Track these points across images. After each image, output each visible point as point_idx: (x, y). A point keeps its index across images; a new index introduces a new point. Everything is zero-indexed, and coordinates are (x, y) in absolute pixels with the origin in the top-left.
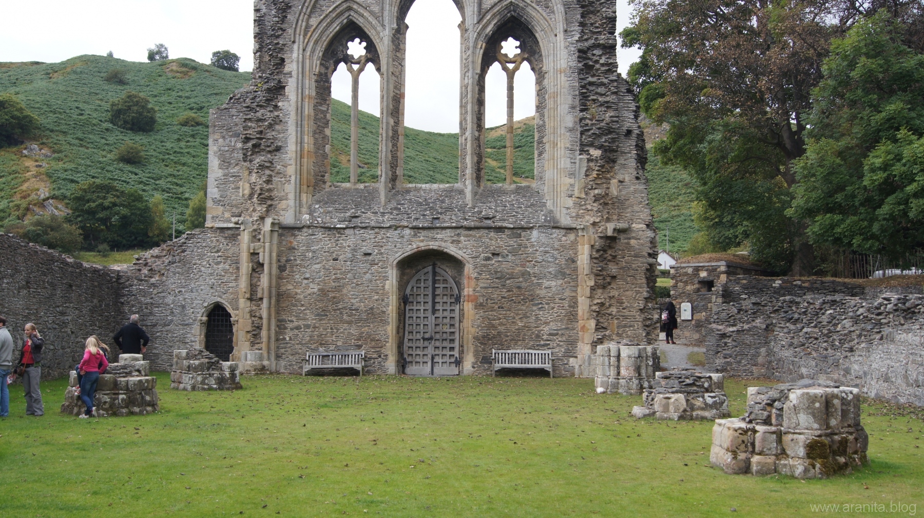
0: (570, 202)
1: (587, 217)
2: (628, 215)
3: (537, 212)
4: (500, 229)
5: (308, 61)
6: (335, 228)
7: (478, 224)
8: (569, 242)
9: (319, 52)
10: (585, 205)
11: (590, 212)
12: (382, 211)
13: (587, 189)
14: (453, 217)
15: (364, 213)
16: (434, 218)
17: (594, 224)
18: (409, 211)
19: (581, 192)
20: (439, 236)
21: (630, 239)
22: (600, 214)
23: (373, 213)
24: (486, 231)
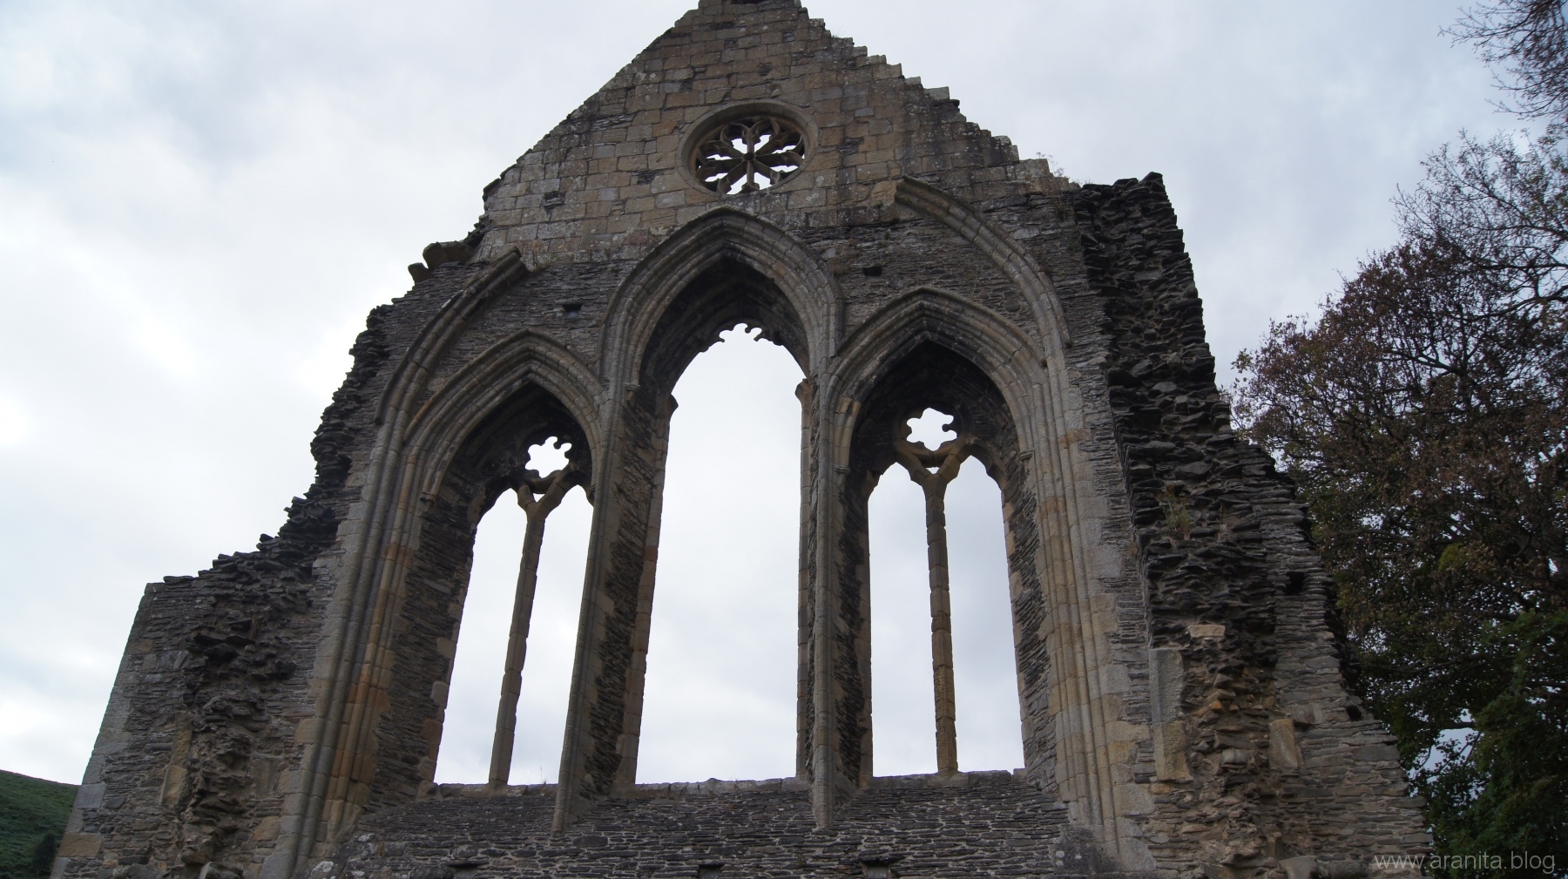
0: (1144, 799)
3: (1036, 837)
5: (409, 468)
9: (444, 452)
10: (1196, 804)
11: (1217, 828)
12: (548, 846)
13: (1195, 753)
15: (493, 854)
16: (702, 867)
17: (1239, 864)
18: (631, 849)
19: (1175, 764)
22: (1252, 828)
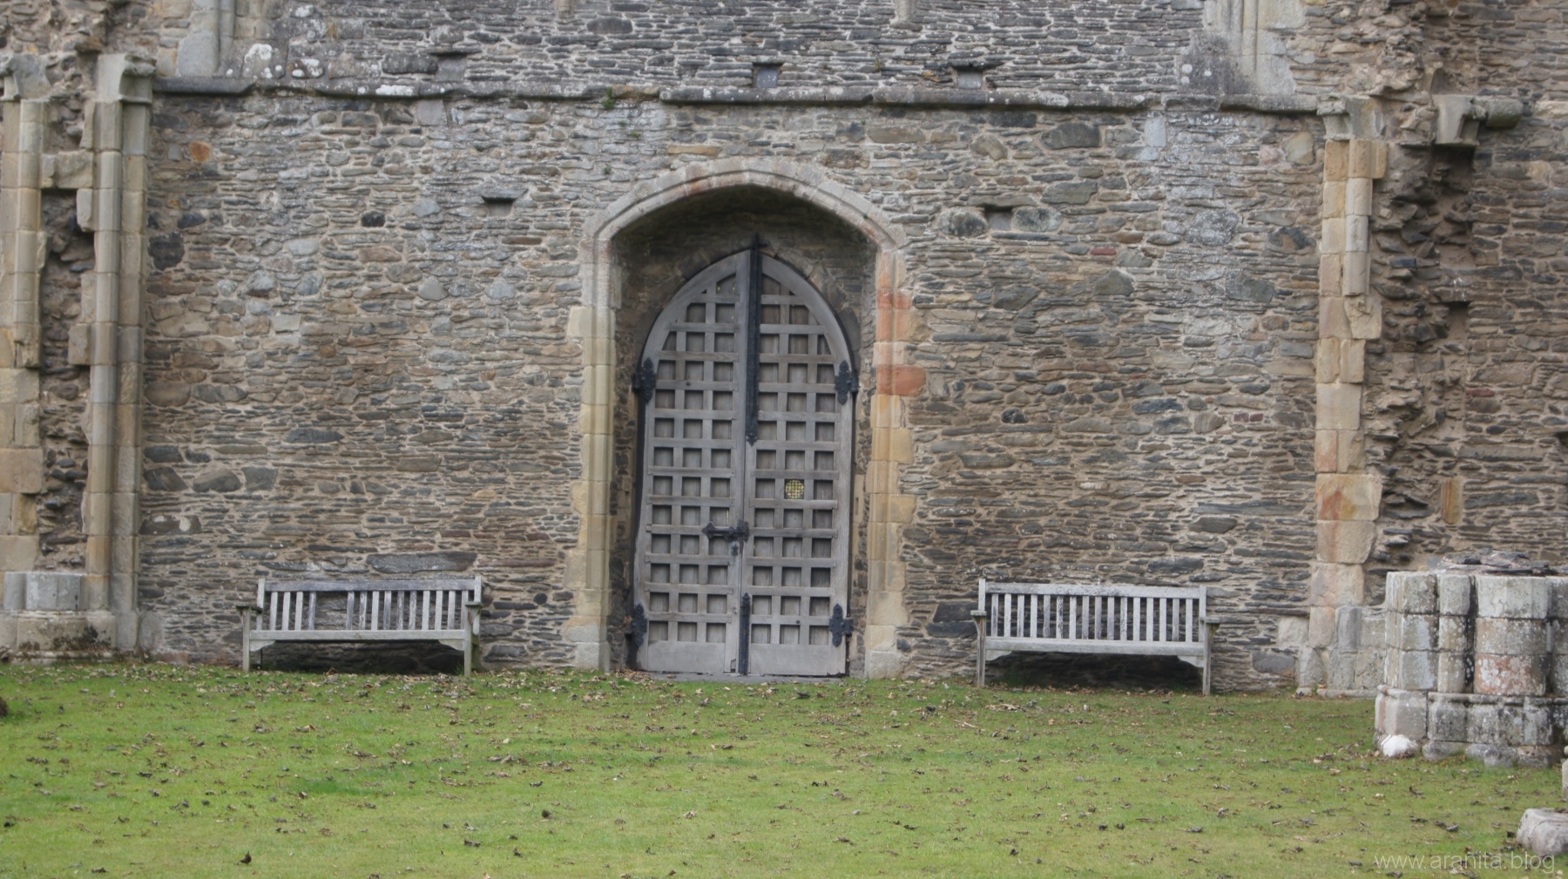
0: (1293, 10)
1: (1360, 71)
2: (1522, 62)
3: (1162, 45)
4: (1017, 112)
6: (372, 98)
7: (930, 91)
8: (1284, 166)
10: (1353, 20)
11: (1372, 51)
12: (555, 32)
14: (835, 62)
15: (485, 39)
16: (757, 65)
17: (1387, 97)
18: (664, 38)
20: (778, 136)
21: (1526, 157)
22: (1410, 58)
23: (522, 40)
24: (964, 119)
